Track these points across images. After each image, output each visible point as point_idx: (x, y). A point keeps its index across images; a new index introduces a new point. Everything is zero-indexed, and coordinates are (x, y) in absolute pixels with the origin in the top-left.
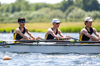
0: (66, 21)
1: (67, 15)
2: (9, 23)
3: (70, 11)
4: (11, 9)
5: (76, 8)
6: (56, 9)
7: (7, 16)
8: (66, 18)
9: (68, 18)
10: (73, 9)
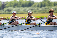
2: (39, 13)
4: (40, 5)
7: (38, 9)
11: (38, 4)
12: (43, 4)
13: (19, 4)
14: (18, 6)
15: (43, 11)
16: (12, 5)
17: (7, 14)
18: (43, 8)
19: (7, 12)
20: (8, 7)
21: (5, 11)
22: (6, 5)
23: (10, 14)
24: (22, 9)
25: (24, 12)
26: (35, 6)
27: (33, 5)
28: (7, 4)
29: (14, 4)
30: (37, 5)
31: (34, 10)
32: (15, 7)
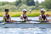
0: (18, 11)
1: (19, 8)
3: (20, 6)
5: (23, 4)
6: (13, 5)
8: (18, 9)
9: (19, 9)
10: (22, 5)
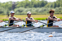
11: (51, 4)
12: (57, 4)
13: (31, 4)
14: (30, 6)
15: (57, 12)
16: (23, 5)
17: (18, 14)
18: (57, 8)
19: (18, 13)
20: (19, 7)
21: (16, 12)
22: (16, 5)
23: (21, 14)
24: (34, 9)
25: (36, 13)
26: (48, 7)
27: (46, 6)
28: (18, 4)
29: (25, 4)
30: (50, 6)
31: (47, 10)
32: (27, 7)
